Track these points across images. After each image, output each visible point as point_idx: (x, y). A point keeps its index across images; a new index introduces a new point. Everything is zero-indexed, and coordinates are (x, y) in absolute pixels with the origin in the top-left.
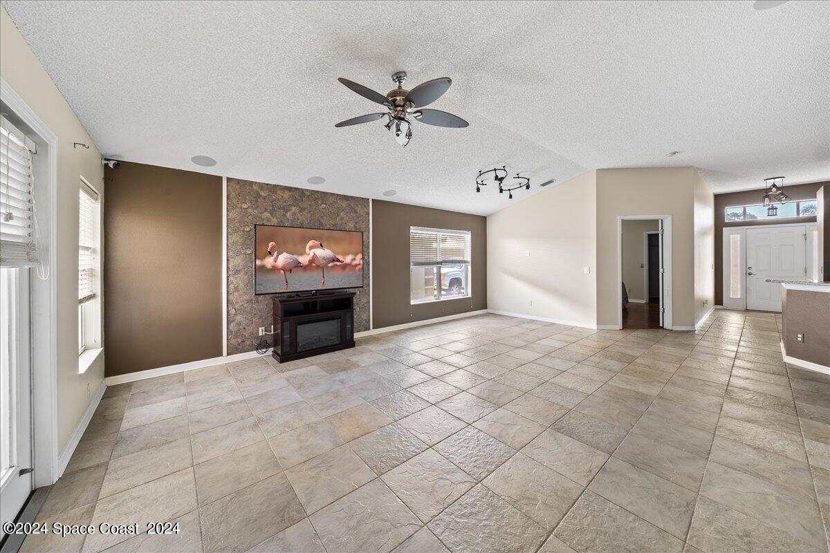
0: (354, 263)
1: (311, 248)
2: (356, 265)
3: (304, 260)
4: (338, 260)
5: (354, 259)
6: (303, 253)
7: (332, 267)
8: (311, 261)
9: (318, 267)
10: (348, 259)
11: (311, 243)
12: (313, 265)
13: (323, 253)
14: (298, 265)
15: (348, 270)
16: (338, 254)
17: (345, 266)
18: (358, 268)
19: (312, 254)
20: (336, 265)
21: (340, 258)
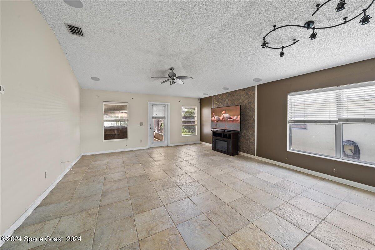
0: (237, 119)
1: (223, 114)
2: (238, 120)
3: (221, 118)
4: (231, 118)
5: (237, 118)
6: (221, 116)
7: (229, 121)
8: (223, 119)
9: (225, 120)
10: (235, 118)
11: (223, 112)
12: (224, 120)
13: (226, 115)
14: (219, 120)
15: (234, 122)
16: (231, 116)
17: (233, 121)
18: (238, 122)
19: (223, 116)
20: (230, 120)
21: (232, 117)
